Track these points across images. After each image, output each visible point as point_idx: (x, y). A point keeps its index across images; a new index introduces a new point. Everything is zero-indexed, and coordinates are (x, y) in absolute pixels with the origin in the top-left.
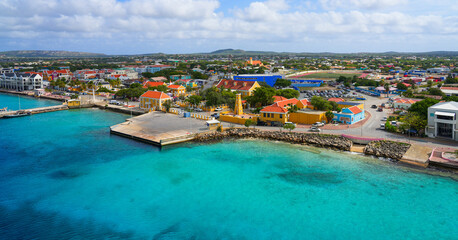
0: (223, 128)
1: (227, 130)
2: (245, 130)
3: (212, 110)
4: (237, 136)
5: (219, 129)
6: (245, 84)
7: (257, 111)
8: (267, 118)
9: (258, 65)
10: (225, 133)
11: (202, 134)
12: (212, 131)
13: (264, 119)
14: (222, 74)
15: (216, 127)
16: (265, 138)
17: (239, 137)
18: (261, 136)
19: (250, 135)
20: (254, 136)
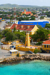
0: (20, 55)
1: (23, 56)
2: (34, 56)
3: (10, 43)
4: (29, 59)
5: (18, 55)
6: (29, 27)
7: (39, 44)
8: (47, 48)
9: (29, 15)
10: (22, 58)
11: (8, 58)
12: (14, 56)
13: (45, 49)
14: (9, 21)
15: (16, 54)
16: (47, 60)
17: (31, 60)
18: (44, 60)
19: (38, 59)
20: (40, 59)
